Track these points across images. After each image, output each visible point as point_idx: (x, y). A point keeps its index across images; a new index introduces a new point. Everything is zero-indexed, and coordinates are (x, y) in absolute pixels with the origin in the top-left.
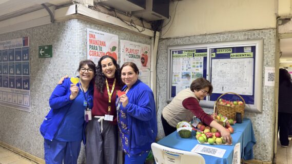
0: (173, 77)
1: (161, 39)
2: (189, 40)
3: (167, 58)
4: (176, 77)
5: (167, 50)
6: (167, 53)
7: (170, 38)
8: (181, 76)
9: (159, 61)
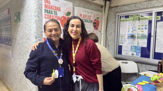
0: (120, 38)
1: (110, 8)
2: (135, 6)
3: (115, 22)
4: (123, 38)
5: (115, 16)
6: (115, 18)
7: (118, 6)
8: (127, 37)
9: (109, 25)
